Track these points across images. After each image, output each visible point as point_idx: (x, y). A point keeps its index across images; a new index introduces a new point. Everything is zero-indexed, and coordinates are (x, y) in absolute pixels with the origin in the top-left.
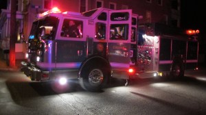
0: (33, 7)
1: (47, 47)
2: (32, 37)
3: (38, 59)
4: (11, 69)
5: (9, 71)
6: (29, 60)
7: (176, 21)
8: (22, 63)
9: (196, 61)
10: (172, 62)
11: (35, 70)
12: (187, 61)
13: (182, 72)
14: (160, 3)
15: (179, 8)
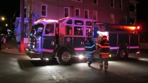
0: (34, 16)
1: (38, 40)
2: (32, 34)
3: (34, 46)
4: (21, 53)
5: (20, 55)
6: (30, 48)
7: (134, 19)
8: (26, 49)
9: (138, 47)
10: (118, 48)
11: (32, 52)
12: (131, 48)
13: (127, 55)
14: (121, 8)
15: (135, 11)
